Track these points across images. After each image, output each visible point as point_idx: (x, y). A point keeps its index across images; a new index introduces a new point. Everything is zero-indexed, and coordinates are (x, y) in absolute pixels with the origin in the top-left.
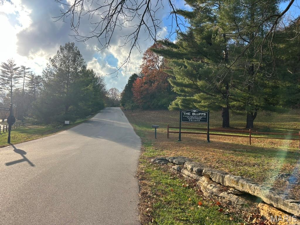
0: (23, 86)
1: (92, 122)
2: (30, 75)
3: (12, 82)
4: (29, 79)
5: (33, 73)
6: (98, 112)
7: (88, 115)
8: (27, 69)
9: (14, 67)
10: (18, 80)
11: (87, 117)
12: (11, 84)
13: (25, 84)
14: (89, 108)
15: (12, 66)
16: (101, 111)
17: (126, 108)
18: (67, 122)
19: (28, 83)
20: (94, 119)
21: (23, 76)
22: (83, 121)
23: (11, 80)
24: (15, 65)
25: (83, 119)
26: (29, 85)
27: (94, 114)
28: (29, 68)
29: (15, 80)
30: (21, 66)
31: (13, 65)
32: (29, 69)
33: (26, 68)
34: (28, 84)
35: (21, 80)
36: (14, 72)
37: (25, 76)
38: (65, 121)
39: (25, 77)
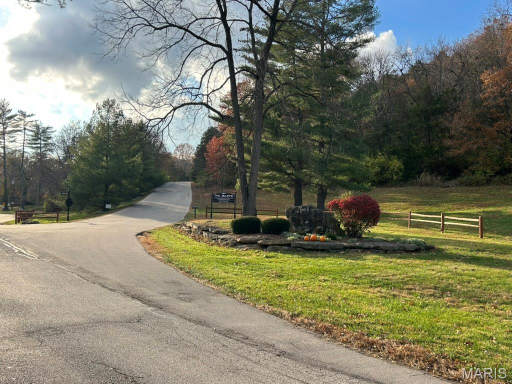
0: (22, 147)
1: (140, 206)
2: (34, 126)
3: (5, 141)
4: (32, 133)
5: (38, 123)
6: (151, 192)
7: (136, 197)
8: (29, 116)
9: (9, 115)
10: (14, 137)
11: (133, 200)
12: (3, 143)
13: (25, 142)
14: (136, 187)
15: (5, 113)
16: (157, 189)
17: (199, 184)
18: (108, 206)
19: (29, 140)
20: (143, 202)
21: (22, 129)
22: (129, 205)
23: (4, 137)
24: (10, 111)
25: (128, 202)
26: (31, 144)
27: (145, 194)
28: (32, 115)
29: (10, 137)
30: (19, 112)
31: (7, 111)
32: (32, 117)
33: (27, 115)
34: (30, 142)
35: (20, 137)
36: (9, 124)
37: (25, 129)
38: (106, 205)
39: (26, 131)
